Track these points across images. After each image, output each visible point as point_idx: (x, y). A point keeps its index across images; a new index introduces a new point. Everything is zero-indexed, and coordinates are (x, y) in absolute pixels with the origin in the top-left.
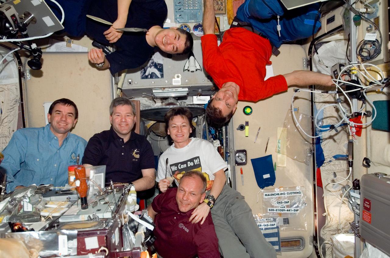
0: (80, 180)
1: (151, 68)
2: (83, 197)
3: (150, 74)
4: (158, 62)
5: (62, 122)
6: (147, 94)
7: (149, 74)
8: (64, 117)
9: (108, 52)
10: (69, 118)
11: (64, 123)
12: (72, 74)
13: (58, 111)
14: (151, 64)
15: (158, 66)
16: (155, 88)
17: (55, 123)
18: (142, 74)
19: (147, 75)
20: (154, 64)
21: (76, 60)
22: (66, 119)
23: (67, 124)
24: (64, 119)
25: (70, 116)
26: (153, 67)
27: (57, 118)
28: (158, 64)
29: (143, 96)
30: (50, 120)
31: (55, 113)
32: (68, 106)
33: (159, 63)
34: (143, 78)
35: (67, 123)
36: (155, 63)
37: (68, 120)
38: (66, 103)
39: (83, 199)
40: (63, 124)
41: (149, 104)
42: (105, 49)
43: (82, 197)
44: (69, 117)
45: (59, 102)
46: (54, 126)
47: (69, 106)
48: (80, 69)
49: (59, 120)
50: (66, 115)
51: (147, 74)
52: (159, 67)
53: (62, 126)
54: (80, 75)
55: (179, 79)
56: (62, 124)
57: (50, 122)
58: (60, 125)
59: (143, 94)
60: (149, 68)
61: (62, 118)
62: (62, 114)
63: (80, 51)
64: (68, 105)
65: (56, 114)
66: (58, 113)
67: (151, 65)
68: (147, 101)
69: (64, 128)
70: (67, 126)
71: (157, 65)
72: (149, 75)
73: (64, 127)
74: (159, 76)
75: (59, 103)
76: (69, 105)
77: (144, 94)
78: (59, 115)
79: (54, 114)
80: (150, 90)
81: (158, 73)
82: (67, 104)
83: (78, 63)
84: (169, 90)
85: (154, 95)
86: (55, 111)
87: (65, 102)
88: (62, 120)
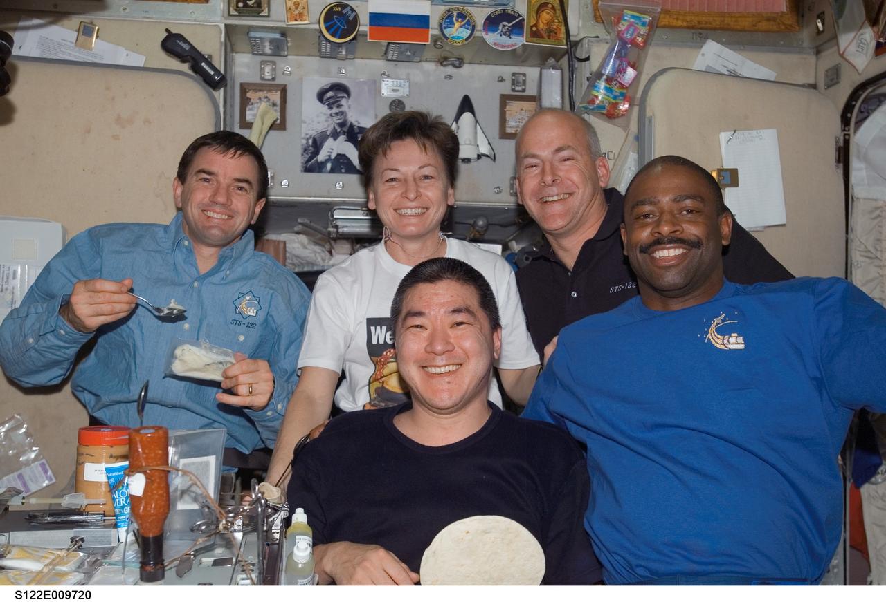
0: (144, 473)
2: (151, 535)
3: (333, 157)
4: (359, 123)
5: (217, 208)
6: (312, 224)
7: (327, 158)
8: (223, 191)
9: (212, 73)
10: (239, 195)
11: (222, 210)
12: (89, 132)
13: (204, 172)
14: (336, 127)
15: (359, 135)
16: (344, 203)
17: (194, 212)
18: (307, 157)
19: (323, 161)
21: (108, 89)
22: (229, 197)
23: (231, 214)
24: (221, 199)
25: (241, 189)
27: (201, 194)
28: (359, 128)
29: (296, 229)
30: (179, 199)
31: (195, 178)
32: (237, 155)
33: (361, 125)
34: (308, 169)
35: (231, 210)
37: (234, 201)
38: (228, 147)
39: (151, 540)
40: (219, 216)
41: (312, 255)
42: (203, 64)
43: (145, 535)
44: (239, 192)
45: (209, 141)
46: (191, 219)
47: (241, 155)
48: (118, 120)
49: (206, 200)
50: (229, 186)
51: (321, 157)
53: (216, 221)
54: (116, 137)
56: (217, 216)
57: (180, 205)
58: (209, 217)
59: (299, 220)
61: (215, 194)
62: (217, 181)
63: (121, 63)
64: (235, 153)
65: (197, 181)
66: (206, 180)
67: (339, 130)
68: (305, 247)
69: (221, 229)
70: (232, 222)
71: (357, 131)
72: (327, 161)
73: (223, 227)
74: (358, 166)
75: (208, 144)
76: (239, 152)
77: (300, 223)
78: (206, 184)
79: (192, 180)
80: (323, 211)
81: (356, 159)
82: (232, 151)
83: (113, 99)
85: (337, 227)
86: (193, 173)
87: (227, 142)
88: (216, 203)
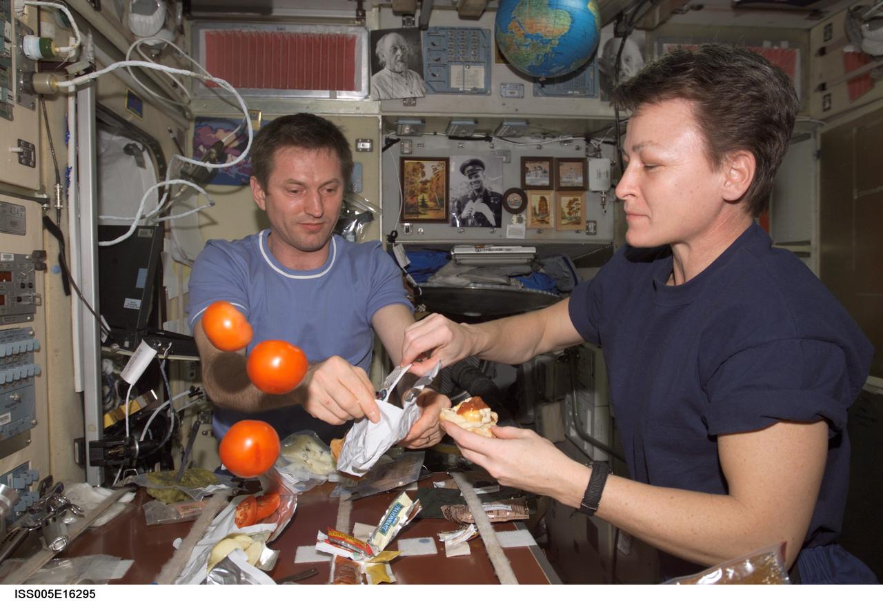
1: (474, 201)
3: (473, 214)
4: (492, 189)
7: (469, 215)
14: (475, 192)
15: (492, 198)
16: (465, 243)
19: (466, 218)
20: (482, 194)
26: (479, 200)
28: (491, 192)
33: (494, 191)
36: (486, 191)
51: (464, 215)
52: (494, 200)
55: (522, 226)
60: (471, 202)
67: (477, 194)
71: (490, 195)
72: (469, 217)
74: (493, 222)
81: (490, 216)
84: (493, 250)
